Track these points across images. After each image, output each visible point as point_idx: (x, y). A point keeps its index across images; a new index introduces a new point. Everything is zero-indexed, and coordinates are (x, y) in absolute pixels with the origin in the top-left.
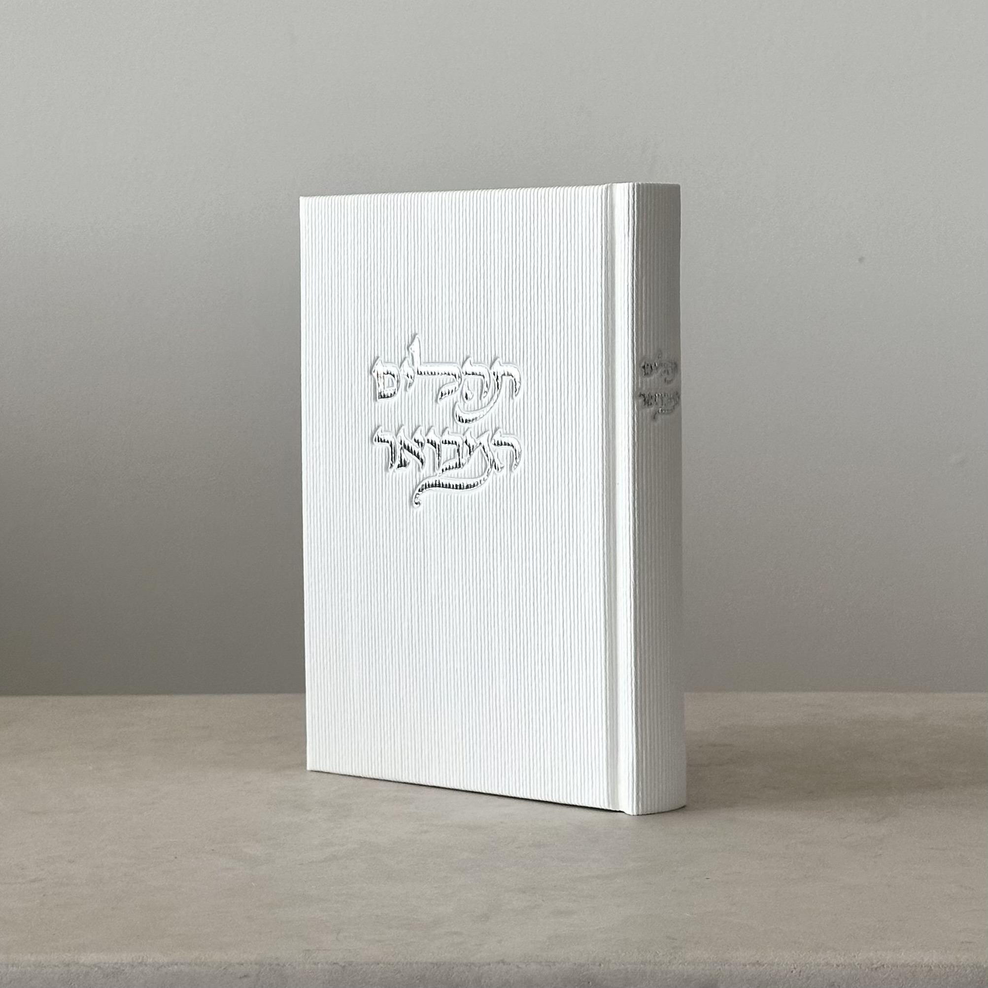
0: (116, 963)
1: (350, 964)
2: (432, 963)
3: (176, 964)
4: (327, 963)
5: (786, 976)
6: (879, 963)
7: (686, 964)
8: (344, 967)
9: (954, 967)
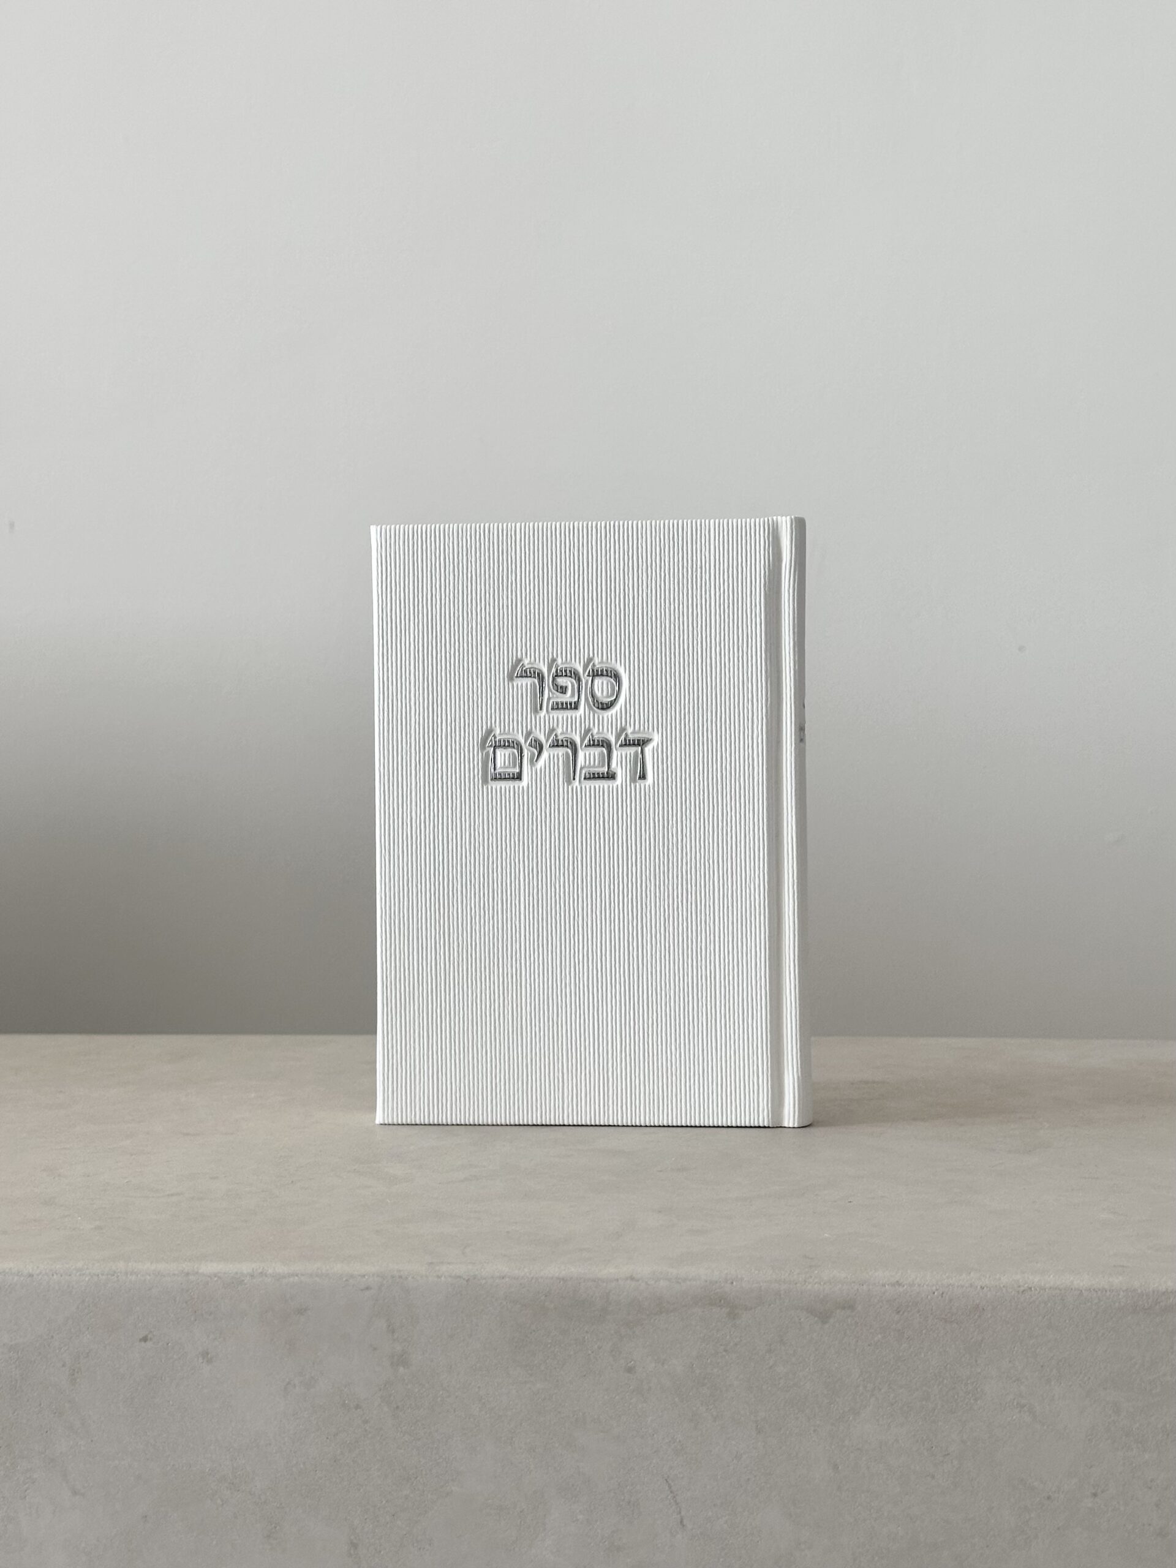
0: (237, 1273)
1: (475, 1277)
2: (558, 1278)
3: (297, 1276)
4: (450, 1276)
5: (927, 1297)
6: (1026, 1285)
7: (822, 1283)
8: (468, 1281)
9: (1106, 1291)
